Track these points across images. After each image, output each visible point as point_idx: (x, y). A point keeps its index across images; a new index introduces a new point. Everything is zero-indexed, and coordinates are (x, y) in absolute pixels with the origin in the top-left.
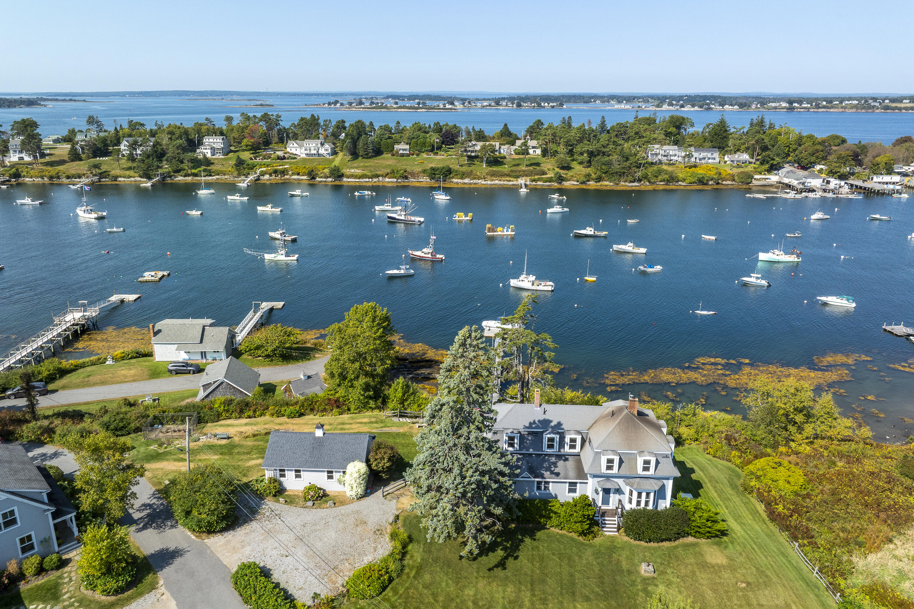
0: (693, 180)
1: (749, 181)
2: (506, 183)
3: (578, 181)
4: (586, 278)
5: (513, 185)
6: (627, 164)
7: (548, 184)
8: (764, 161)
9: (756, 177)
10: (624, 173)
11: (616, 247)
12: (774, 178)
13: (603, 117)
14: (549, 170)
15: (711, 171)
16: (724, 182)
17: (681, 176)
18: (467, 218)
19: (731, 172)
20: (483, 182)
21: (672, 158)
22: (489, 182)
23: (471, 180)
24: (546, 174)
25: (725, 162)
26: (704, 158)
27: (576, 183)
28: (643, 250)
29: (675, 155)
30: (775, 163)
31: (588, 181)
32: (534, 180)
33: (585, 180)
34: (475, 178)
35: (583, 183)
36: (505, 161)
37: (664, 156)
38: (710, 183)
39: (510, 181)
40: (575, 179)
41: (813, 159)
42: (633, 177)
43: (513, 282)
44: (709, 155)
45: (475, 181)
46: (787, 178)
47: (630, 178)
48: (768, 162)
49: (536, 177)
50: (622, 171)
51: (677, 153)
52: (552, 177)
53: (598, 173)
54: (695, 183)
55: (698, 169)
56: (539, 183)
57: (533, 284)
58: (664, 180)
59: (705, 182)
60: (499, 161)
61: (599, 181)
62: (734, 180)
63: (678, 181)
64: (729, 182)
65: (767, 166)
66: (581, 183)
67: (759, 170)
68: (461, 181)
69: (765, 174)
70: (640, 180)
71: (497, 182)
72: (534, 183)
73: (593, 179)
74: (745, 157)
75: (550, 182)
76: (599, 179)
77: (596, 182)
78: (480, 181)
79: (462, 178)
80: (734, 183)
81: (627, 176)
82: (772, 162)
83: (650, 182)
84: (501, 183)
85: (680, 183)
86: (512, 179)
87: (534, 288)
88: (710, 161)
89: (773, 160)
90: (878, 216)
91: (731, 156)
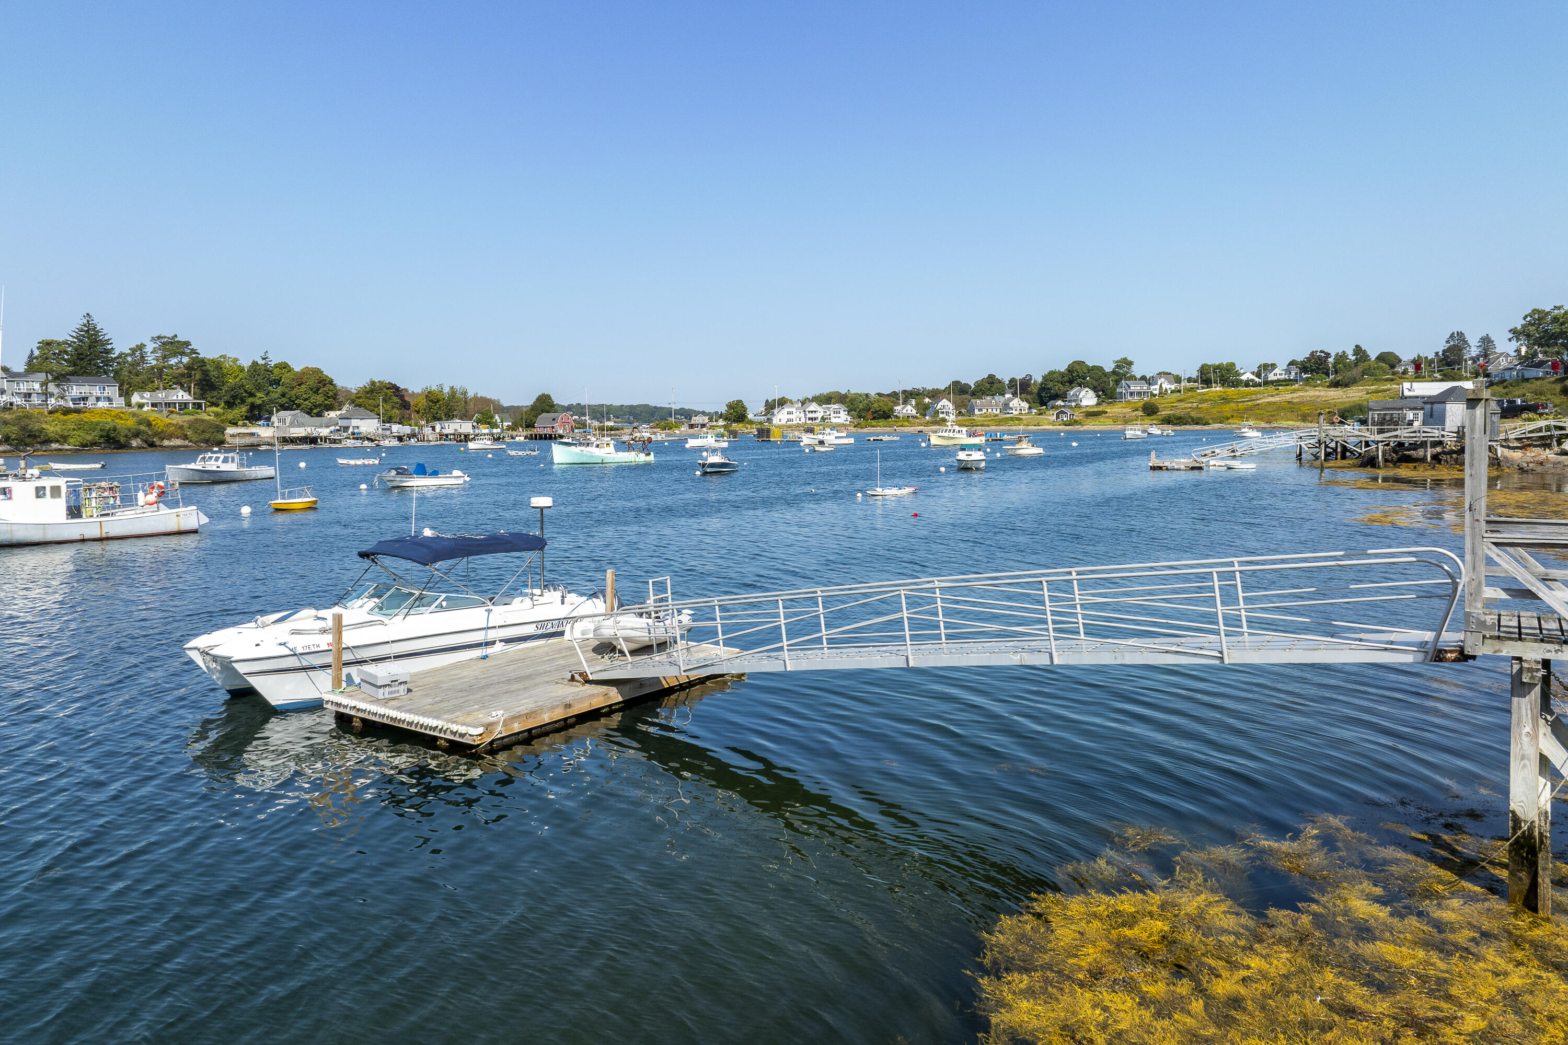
0: (89, 438)
1: (220, 437)
8: (235, 397)
9: (230, 430)
12: (264, 432)
15: (121, 419)
16: (166, 443)
19: (172, 421)
25: (141, 405)
26: (85, 399)
30: (259, 402)
38: (134, 443)
41: (320, 399)
44: (96, 391)
46: (299, 426)
48: (243, 401)
54: (94, 444)
55: (87, 415)
57: (74, 512)
59: (122, 440)
62: (185, 437)
63: (48, 441)
64: (178, 442)
65: (244, 409)
67: (230, 417)
69: (244, 425)
74: (179, 395)
80: (187, 442)
82: (250, 400)
85: (54, 446)
87: (88, 526)
88: (101, 405)
89: (252, 395)
91: (147, 395)
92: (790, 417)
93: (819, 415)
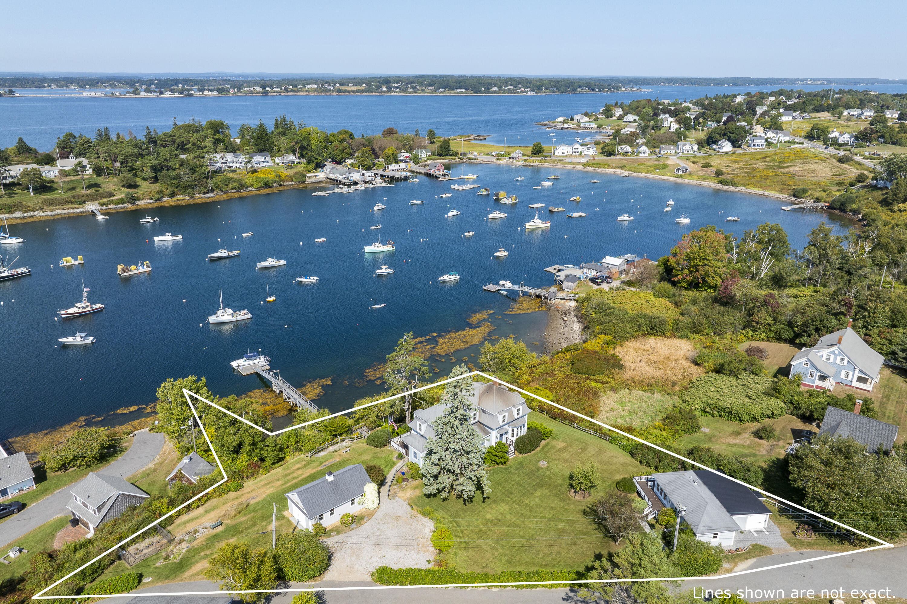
0: (260, 185)
1: (304, 179)
2: (71, 211)
3: (152, 199)
4: (268, 300)
5: (82, 212)
6: (196, 175)
7: (120, 206)
8: (310, 160)
9: (309, 175)
10: (196, 185)
11: (260, 265)
12: (321, 175)
13: (148, 128)
14: (114, 190)
15: (271, 174)
16: (285, 184)
17: (248, 182)
18: (77, 262)
19: (288, 174)
20: (41, 214)
21: (231, 164)
22: (50, 213)
23: (24, 213)
24: (114, 195)
25: (278, 164)
26: (259, 162)
27: (150, 201)
28: (283, 262)
29: (233, 162)
30: (319, 161)
31: (162, 197)
32: (104, 204)
33: (159, 197)
34: (29, 211)
35: (157, 200)
36: (55, 186)
37: (223, 163)
38: (275, 185)
39: (75, 208)
40: (148, 197)
41: (344, 155)
42: (206, 188)
43: (212, 319)
44: (262, 159)
45: (29, 214)
46: (333, 174)
47: (203, 189)
48: (313, 162)
49: (105, 200)
50: (194, 183)
51: (234, 159)
52: (122, 199)
53: (170, 189)
54: (262, 187)
55: (259, 173)
56: (110, 206)
57: (233, 316)
58: (235, 188)
59: (270, 185)
60: (47, 186)
61: (173, 196)
62: (292, 181)
63: (247, 187)
64: (289, 183)
65: (313, 165)
66: (156, 200)
67: (308, 169)
68: (11, 216)
69: (313, 172)
70: (213, 191)
71: (59, 211)
72: (105, 207)
73: (166, 195)
74: (292, 158)
75: (122, 204)
76: (172, 195)
77: (171, 197)
78: (36, 213)
79: (10, 212)
80: (292, 183)
81: (200, 188)
82: (316, 161)
83: (222, 191)
84: (65, 211)
85: (249, 188)
86: (77, 206)
87: (235, 319)
88: (265, 164)
89: (317, 159)
90: (415, 202)
91: (280, 158)
92: (564, 151)
93: (579, 150)
